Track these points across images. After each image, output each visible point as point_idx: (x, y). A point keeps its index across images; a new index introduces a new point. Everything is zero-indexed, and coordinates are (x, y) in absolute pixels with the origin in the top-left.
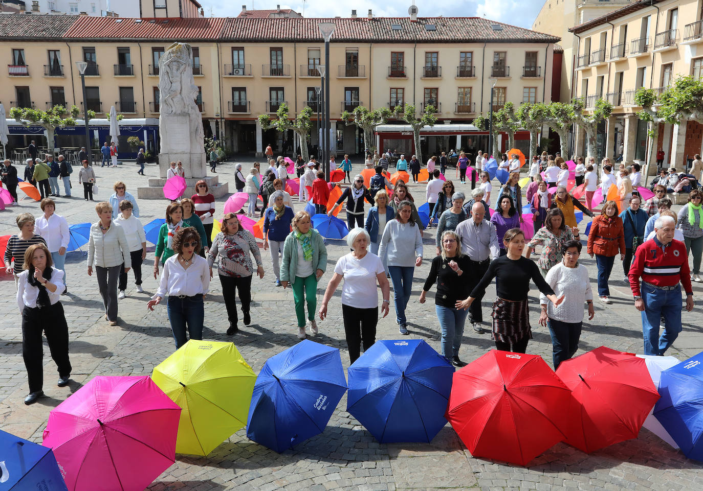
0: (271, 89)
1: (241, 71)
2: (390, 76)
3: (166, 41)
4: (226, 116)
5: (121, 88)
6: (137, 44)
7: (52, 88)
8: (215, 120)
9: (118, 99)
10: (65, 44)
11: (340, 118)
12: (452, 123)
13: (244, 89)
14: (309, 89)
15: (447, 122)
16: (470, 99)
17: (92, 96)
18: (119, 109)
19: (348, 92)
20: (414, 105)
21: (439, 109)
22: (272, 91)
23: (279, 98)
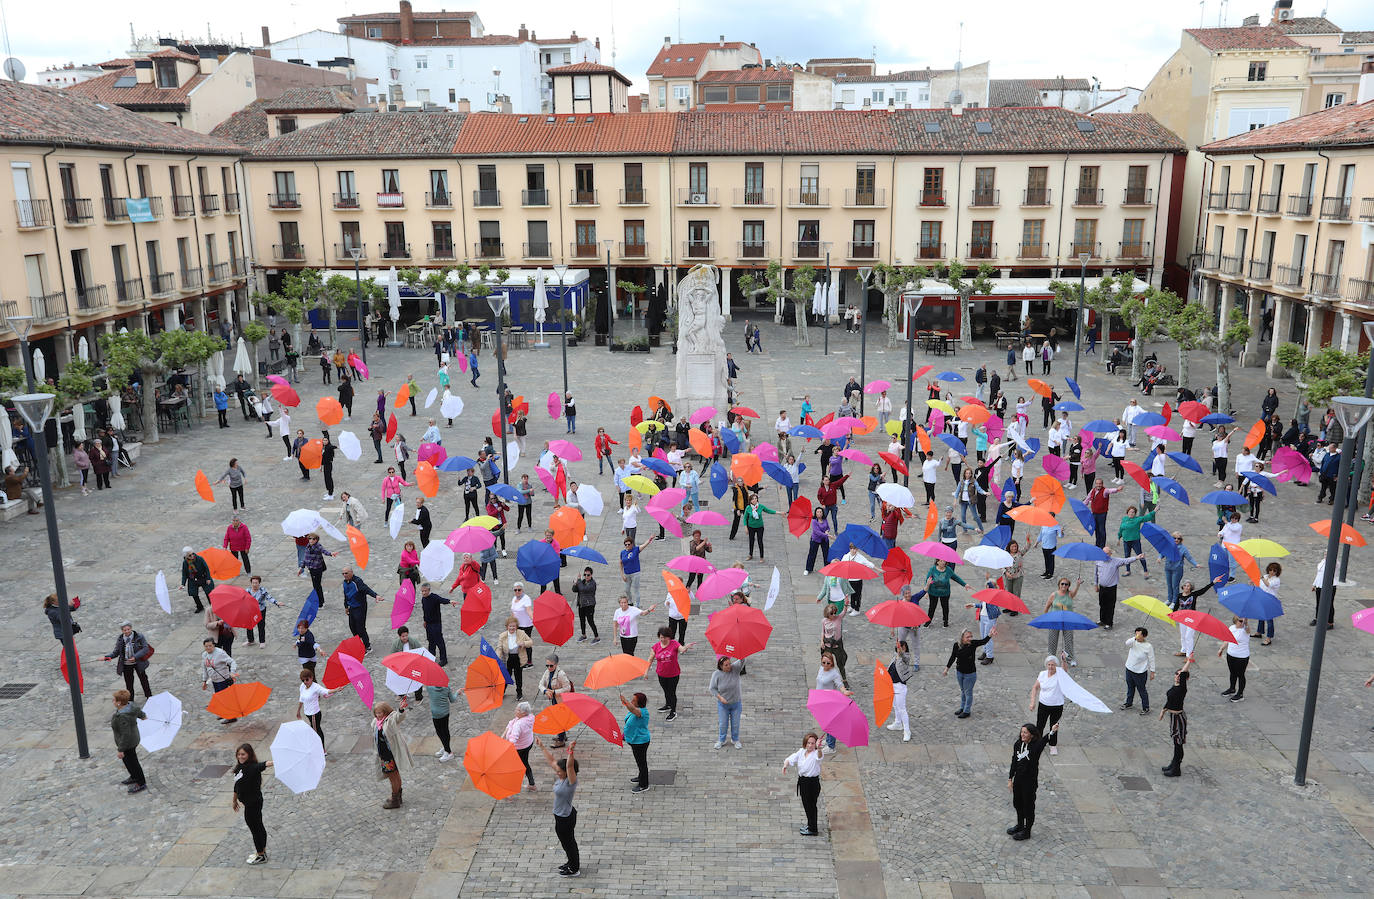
0: (746, 223)
1: (703, 200)
2: (922, 204)
3: (596, 156)
4: (679, 262)
5: (530, 222)
6: (555, 161)
7: (435, 224)
8: (664, 268)
9: (526, 241)
10: (455, 162)
11: (846, 265)
12: (1013, 275)
13: (706, 223)
14: (801, 223)
15: (1005, 273)
16: (1041, 236)
17: (491, 235)
18: (527, 252)
19: (859, 228)
20: (956, 247)
21: (993, 253)
22: (747, 227)
23: (756, 238)
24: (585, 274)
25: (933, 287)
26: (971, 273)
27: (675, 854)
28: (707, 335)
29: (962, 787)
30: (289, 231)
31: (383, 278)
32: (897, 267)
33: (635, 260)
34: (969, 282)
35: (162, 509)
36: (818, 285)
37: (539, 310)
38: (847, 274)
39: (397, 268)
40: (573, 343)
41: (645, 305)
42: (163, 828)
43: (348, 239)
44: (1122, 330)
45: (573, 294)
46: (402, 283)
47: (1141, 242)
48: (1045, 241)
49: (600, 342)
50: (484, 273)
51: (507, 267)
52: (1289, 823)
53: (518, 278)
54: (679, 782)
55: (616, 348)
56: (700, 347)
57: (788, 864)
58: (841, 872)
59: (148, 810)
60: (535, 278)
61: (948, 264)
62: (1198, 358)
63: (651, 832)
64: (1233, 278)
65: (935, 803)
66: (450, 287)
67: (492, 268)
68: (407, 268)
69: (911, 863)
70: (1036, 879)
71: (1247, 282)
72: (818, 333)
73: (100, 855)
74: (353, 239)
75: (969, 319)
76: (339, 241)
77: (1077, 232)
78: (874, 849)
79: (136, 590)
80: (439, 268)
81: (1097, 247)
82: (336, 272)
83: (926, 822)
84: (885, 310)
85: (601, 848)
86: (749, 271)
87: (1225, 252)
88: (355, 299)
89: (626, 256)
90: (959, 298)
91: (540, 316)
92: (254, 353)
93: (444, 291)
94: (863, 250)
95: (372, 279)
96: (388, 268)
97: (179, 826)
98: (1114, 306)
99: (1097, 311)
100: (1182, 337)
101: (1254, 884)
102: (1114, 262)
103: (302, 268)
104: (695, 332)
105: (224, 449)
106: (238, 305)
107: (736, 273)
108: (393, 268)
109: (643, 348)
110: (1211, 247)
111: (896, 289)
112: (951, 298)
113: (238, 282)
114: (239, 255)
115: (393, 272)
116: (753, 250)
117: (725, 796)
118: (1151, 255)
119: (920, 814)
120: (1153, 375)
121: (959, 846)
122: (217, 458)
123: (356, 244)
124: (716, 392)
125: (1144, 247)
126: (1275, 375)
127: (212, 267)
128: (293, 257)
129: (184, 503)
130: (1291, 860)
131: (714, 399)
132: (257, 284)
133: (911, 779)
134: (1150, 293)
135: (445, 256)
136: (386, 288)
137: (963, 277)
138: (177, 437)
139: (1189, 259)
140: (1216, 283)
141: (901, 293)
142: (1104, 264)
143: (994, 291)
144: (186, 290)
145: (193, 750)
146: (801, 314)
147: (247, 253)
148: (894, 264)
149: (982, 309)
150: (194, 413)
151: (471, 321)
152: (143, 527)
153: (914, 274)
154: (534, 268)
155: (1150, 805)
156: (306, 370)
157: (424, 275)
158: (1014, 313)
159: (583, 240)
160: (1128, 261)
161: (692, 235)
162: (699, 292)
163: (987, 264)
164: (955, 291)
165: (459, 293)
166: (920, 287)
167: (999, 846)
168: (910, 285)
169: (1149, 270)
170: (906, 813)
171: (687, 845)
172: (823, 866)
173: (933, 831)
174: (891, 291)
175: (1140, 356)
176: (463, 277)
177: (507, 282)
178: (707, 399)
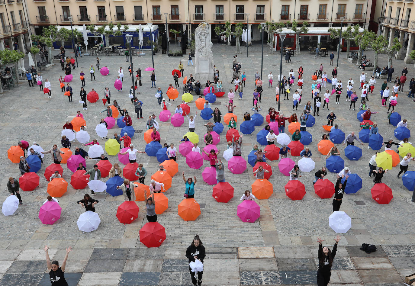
0: (217, 6)
4: (192, 22)
5: (135, 6)
7: (98, 7)
8: (186, 24)
9: (134, 14)
11: (254, 22)
12: (315, 26)
13: (202, 6)
14: (237, 6)
15: (312, 25)
16: (326, 11)
17: (120, 11)
18: (134, 18)
19: (259, 8)
20: (294, 15)
21: (308, 18)
22: (217, 8)
23: (221, 12)
24: (156, 27)
25: (286, 31)
26: (300, 25)
27: (208, 231)
28: (206, 49)
29: (303, 206)
30: (42, 10)
31: (80, 29)
32: (273, 23)
33: (175, 21)
34: (299, 29)
35: (9, 118)
36: (244, 30)
37: (141, 41)
38: (254, 26)
39: (86, 25)
40: (154, 53)
41: (180, 39)
42: (30, 228)
43: (65, 14)
44: (354, 46)
45: (153, 35)
46: (88, 31)
47: (361, 13)
48: (327, 12)
49: (164, 53)
50: (119, 27)
51: (128, 24)
52: (409, 214)
53: (132, 28)
54: (207, 207)
55: (170, 55)
56: (203, 54)
57: (247, 233)
58: (264, 234)
59: (23, 222)
60: (139, 29)
61: (292, 21)
62: (381, 57)
63: (199, 224)
64: (394, 26)
65: (294, 211)
66: (106, 32)
67: (122, 25)
68: (89, 25)
69: (287, 231)
70: (328, 234)
71: (399, 28)
72: (243, 49)
73: (10, 237)
74: (67, 13)
75: (299, 42)
76: (62, 14)
77: (338, 9)
78: (275, 227)
79: (5, 147)
80: (102, 25)
81: (346, 15)
82: (63, 27)
83: (291, 218)
84: (268, 40)
85: (183, 229)
86: (218, 25)
87: (392, 16)
88: (71, 37)
89: (172, 19)
90: (295, 36)
91: (141, 43)
92: (35, 59)
93: (105, 34)
94: (260, 17)
95: (76, 29)
96: (82, 25)
97: (35, 227)
98: (352, 37)
99: (346, 39)
100: (377, 49)
101: (398, 233)
102: (352, 21)
103: (49, 25)
104: (202, 49)
105: (28, 95)
106: (26, 40)
107: (213, 26)
108: (84, 25)
109: (180, 55)
110: (387, 15)
111: (273, 31)
112: (292, 35)
113: (25, 31)
114: (24, 20)
115: (84, 26)
116: (220, 17)
117: (223, 211)
118: (365, 18)
119: (289, 215)
120: (365, 63)
121: (303, 225)
122: (27, 98)
123: (69, 15)
124: (209, 71)
125: (363, 15)
126: (407, 63)
127: (14, 25)
128: (45, 21)
129: (17, 116)
130: (410, 225)
131: (209, 73)
132: (32, 31)
133: (286, 204)
134: (365, 33)
135: (103, 20)
136: (82, 33)
137: (297, 27)
138: (10, 91)
139: (378, 19)
140: (388, 28)
141: (274, 33)
142: (348, 21)
143: (308, 32)
144: (5, 34)
145: (36, 202)
146: (238, 41)
147: (27, 20)
148: (271, 22)
149: (303, 39)
150: (15, 81)
151: (115, 45)
152: (3, 124)
153: (279, 26)
154: (138, 24)
155: (365, 210)
156: (55, 65)
157: (96, 28)
158: (315, 40)
159: (155, 13)
160: (357, 20)
161: (197, 11)
162: (203, 33)
163: (306, 22)
164: (294, 32)
165: (110, 34)
166: (281, 31)
167: (316, 224)
168: (278, 30)
169: (364, 23)
170: (285, 215)
171: (211, 228)
172: (258, 233)
173: (294, 220)
174: (271, 32)
175: (360, 56)
176: (111, 28)
177: (128, 30)
178: (206, 73)
